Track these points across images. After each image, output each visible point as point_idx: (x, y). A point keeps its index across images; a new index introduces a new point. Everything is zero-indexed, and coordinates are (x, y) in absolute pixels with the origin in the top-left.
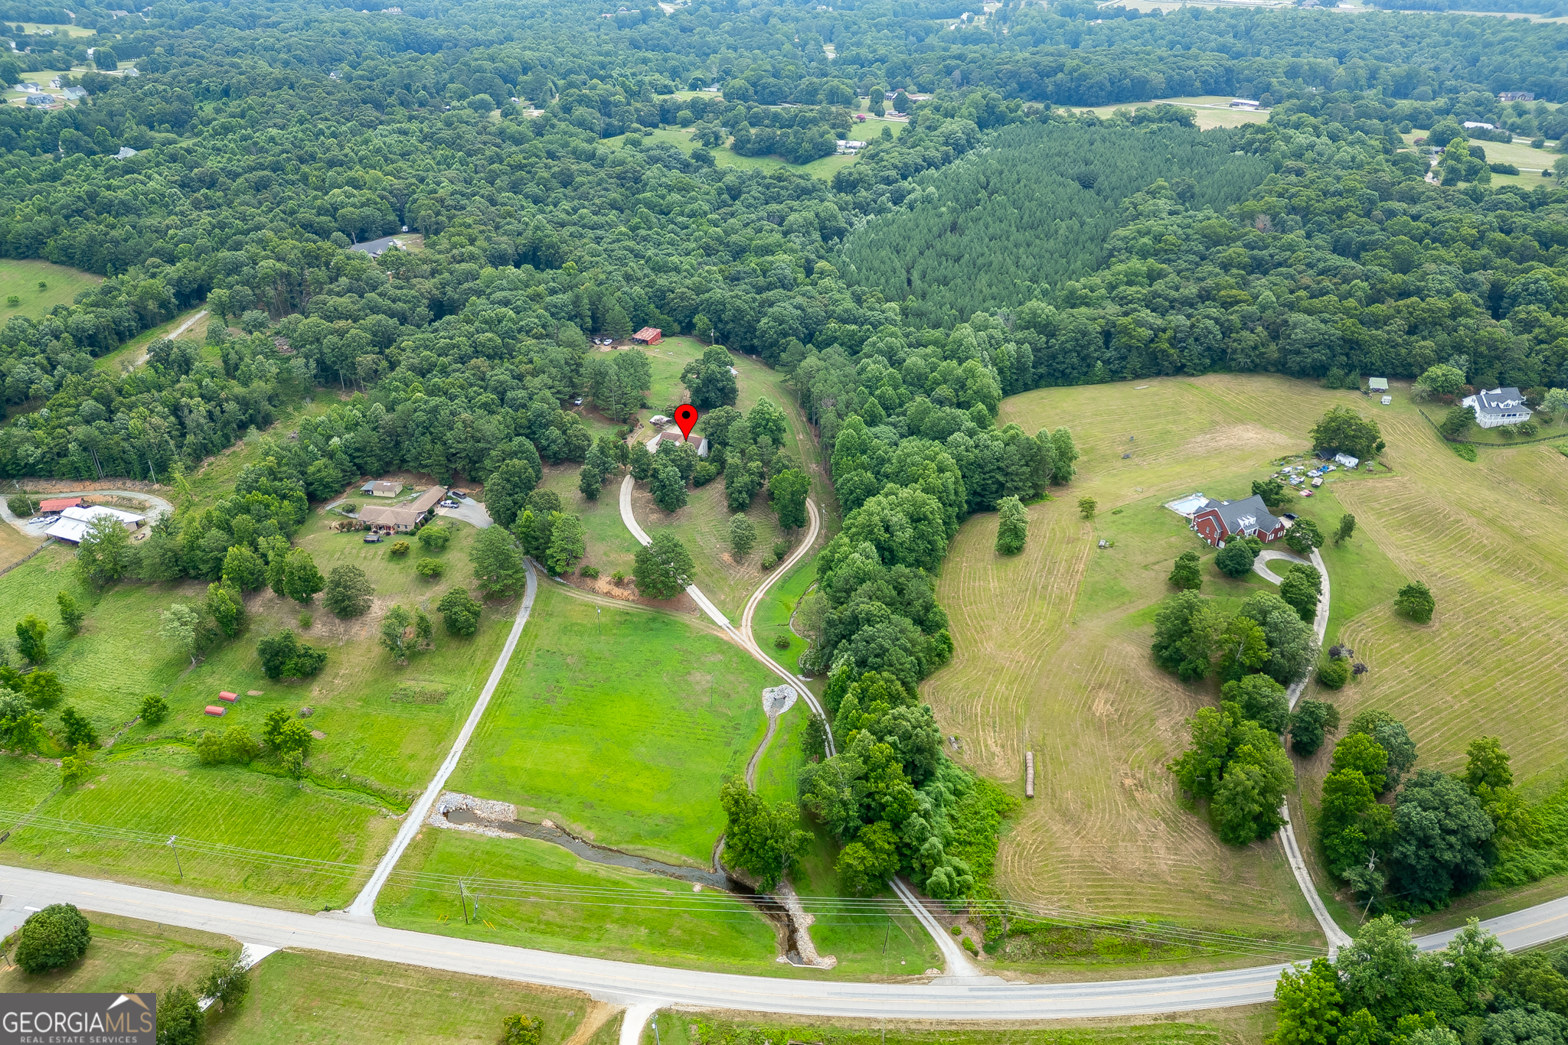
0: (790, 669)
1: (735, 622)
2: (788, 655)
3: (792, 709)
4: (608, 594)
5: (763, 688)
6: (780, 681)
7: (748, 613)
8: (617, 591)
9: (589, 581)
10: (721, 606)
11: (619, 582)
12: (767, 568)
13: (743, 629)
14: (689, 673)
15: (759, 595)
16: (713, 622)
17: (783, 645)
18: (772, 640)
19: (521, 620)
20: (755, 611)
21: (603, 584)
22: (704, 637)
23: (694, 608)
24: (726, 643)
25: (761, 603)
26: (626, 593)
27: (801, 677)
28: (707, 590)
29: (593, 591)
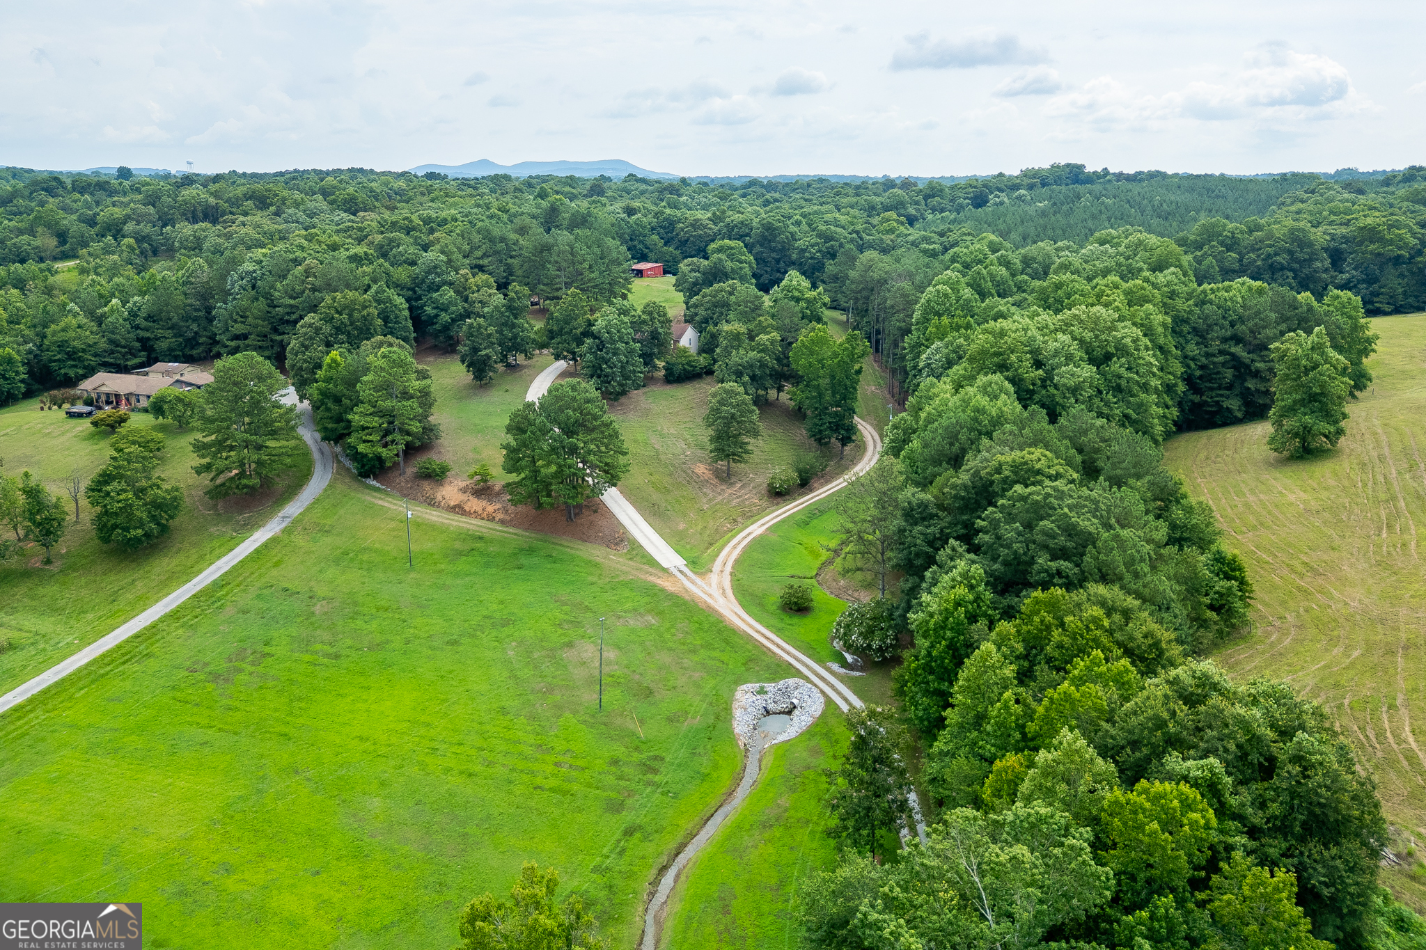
0: (809, 650)
1: (698, 565)
2: (806, 627)
3: (809, 733)
4: (458, 509)
5: (739, 681)
6: (782, 670)
7: (731, 552)
8: (475, 504)
9: (427, 486)
10: (677, 540)
11: (482, 490)
12: (778, 494)
13: (714, 578)
14: (570, 645)
15: (756, 529)
16: (652, 562)
17: (797, 606)
18: (775, 597)
19: (259, 537)
20: (744, 550)
21: (450, 492)
22: (625, 585)
23: (619, 539)
24: (670, 596)
25: (758, 544)
26: (490, 509)
27: (835, 667)
28: (653, 512)
29: (431, 503)
